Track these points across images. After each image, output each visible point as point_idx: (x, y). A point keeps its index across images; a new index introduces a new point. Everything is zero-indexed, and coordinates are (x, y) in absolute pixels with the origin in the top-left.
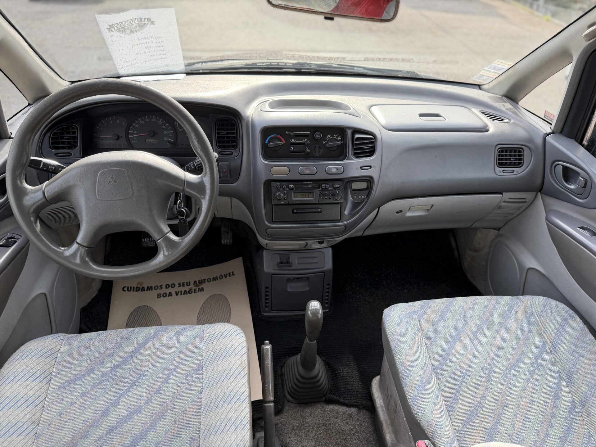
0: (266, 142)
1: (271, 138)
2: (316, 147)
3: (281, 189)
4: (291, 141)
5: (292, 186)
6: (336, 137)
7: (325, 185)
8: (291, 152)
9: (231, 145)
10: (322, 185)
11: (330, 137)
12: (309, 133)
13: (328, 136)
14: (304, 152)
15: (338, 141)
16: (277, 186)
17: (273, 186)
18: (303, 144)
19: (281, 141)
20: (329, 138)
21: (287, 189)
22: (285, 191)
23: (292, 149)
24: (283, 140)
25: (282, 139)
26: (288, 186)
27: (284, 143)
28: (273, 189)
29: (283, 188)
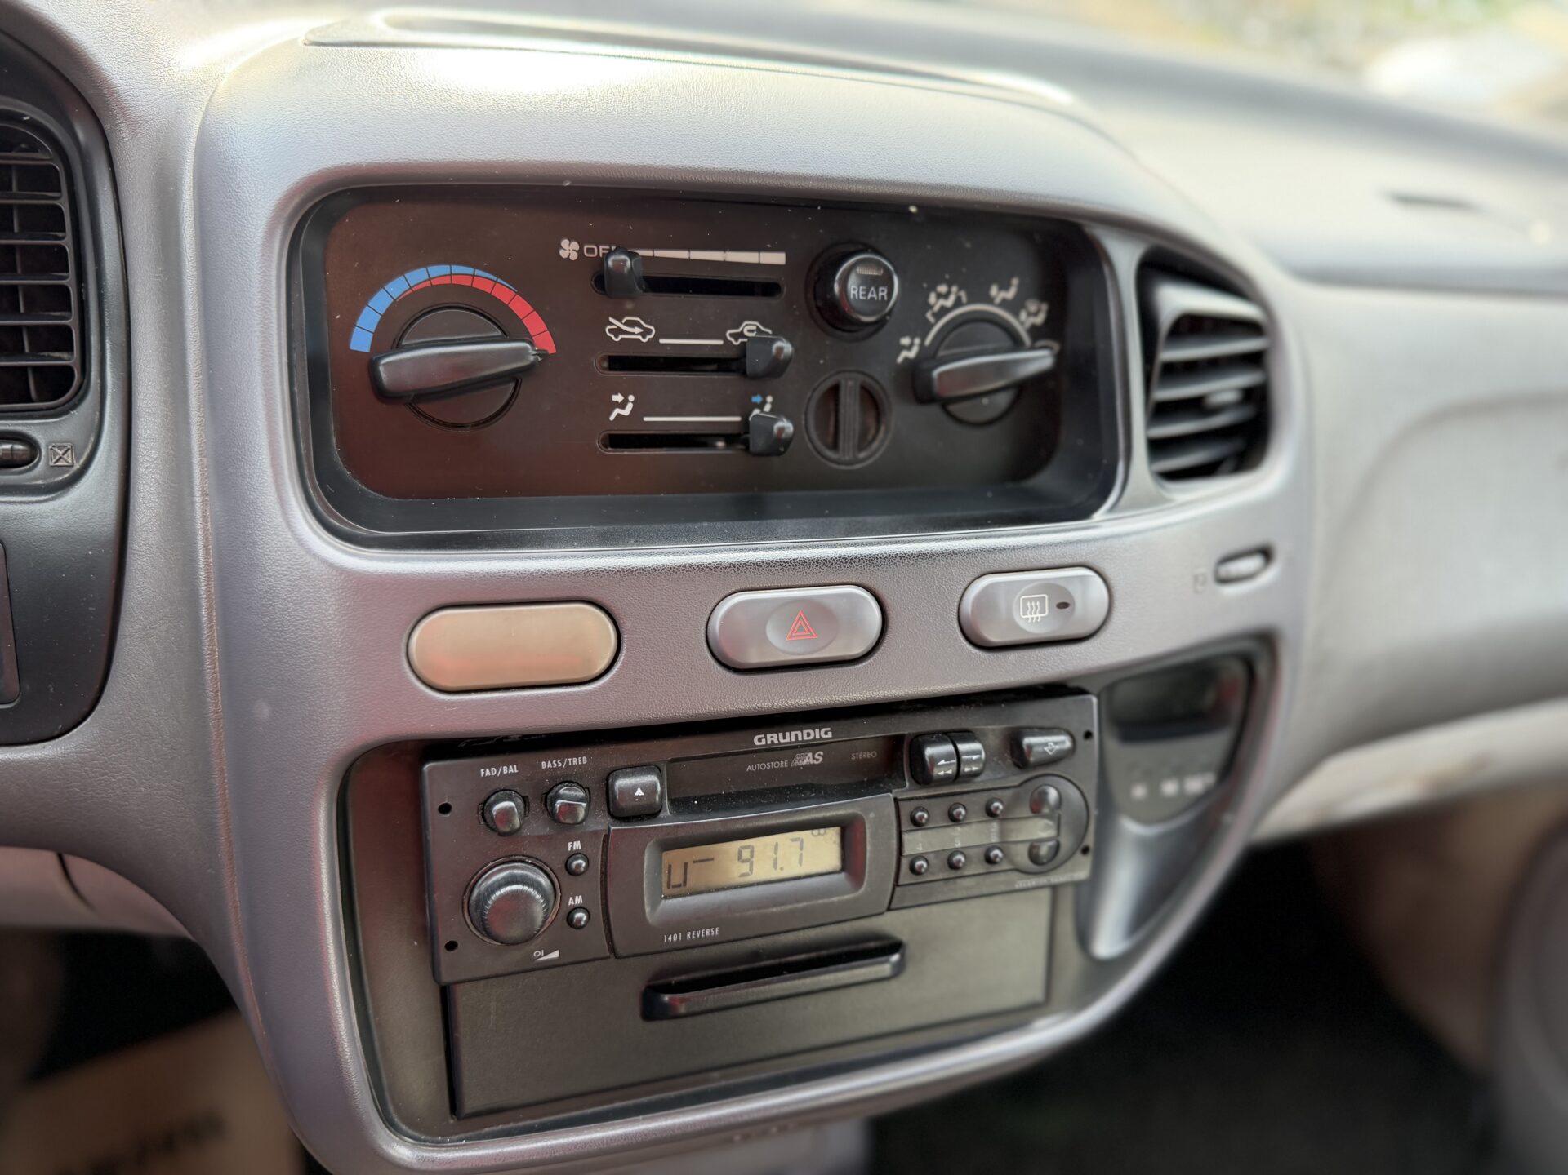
0: (361, 342)
1: (413, 295)
2: (835, 390)
3: (538, 827)
4: (617, 332)
5: (649, 790)
6: (1005, 304)
7: (949, 748)
8: (618, 441)
9: (35, 369)
10: (930, 751)
11: (958, 303)
12: (778, 258)
13: (939, 296)
14: (736, 437)
15: (1017, 344)
16: (484, 807)
17: (445, 809)
18: (730, 363)
19: (510, 329)
20: (944, 311)
21: (601, 823)
22: (577, 845)
23: (627, 412)
24: (535, 323)
25: (520, 307)
26: (608, 788)
27: (543, 355)
28: (443, 835)
29: (552, 814)
